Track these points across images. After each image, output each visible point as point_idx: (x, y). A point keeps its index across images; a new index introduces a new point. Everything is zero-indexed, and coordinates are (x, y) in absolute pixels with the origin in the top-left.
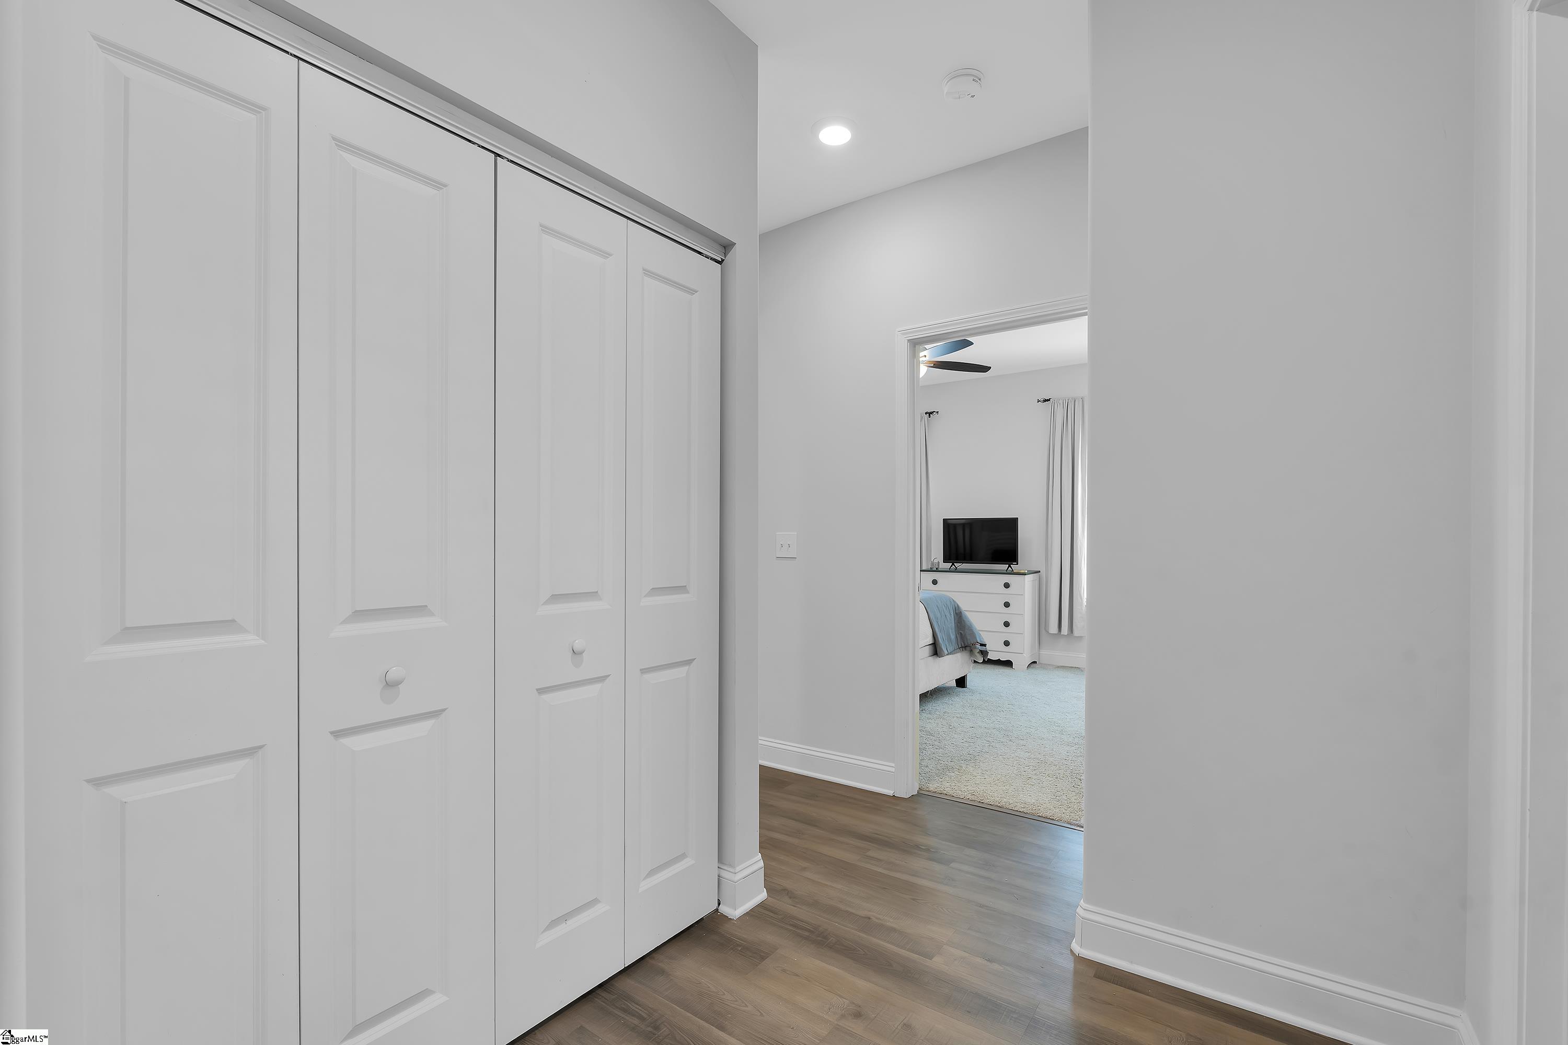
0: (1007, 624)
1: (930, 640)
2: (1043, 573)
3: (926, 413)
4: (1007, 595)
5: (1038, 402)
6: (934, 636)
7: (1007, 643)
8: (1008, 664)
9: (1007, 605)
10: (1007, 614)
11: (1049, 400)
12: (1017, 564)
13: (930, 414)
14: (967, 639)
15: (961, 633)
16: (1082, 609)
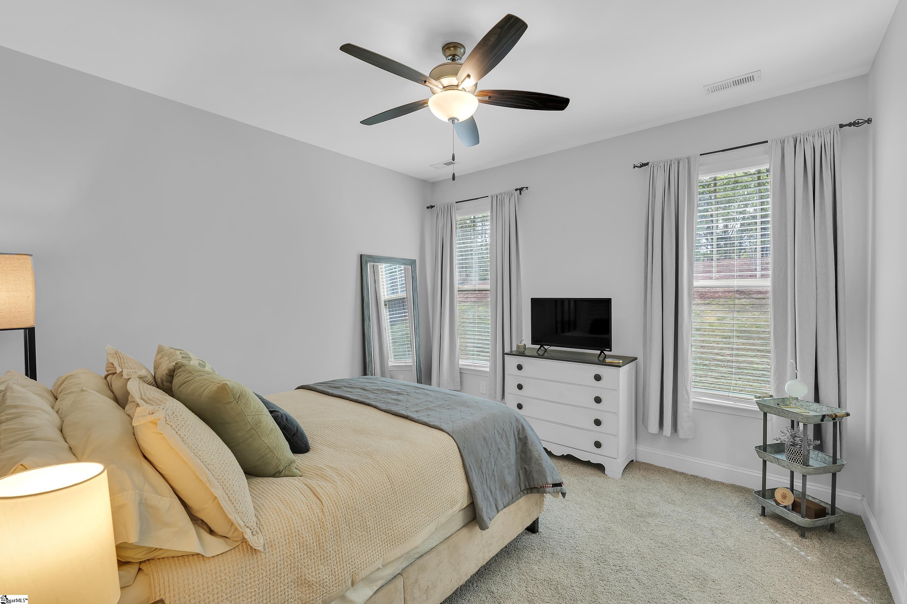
0: (598, 422)
1: (463, 501)
2: (640, 359)
3: (516, 190)
4: (598, 388)
5: (634, 167)
6: (471, 493)
7: (598, 445)
8: (600, 468)
9: (598, 400)
10: (598, 411)
11: (647, 164)
12: (611, 351)
13: (521, 190)
14: (533, 478)
15: (525, 469)
16: (689, 407)
